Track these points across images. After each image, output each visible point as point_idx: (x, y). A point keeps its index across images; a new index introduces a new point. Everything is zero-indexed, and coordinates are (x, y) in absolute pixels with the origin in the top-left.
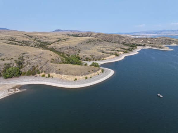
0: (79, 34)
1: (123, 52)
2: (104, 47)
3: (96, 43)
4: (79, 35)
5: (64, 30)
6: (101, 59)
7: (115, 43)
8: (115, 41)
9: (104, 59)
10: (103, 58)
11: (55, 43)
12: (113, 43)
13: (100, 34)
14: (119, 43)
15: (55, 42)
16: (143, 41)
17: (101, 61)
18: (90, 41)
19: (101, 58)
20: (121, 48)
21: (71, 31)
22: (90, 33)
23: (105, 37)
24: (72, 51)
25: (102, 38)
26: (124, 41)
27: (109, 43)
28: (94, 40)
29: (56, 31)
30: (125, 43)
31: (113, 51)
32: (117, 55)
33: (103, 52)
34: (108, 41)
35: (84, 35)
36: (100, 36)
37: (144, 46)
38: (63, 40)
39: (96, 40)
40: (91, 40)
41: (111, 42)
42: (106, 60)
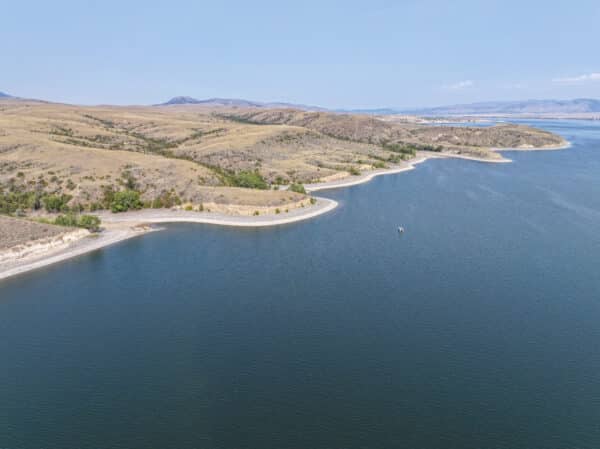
0: (252, 116)
1: (374, 165)
2: (325, 154)
3: (303, 141)
4: (254, 118)
5: (201, 99)
6: (314, 180)
7: (360, 141)
8: (361, 136)
11: (188, 142)
13: (317, 116)
14: (370, 143)
15: (187, 139)
18: (288, 137)
20: (370, 156)
21: (226, 102)
22: (287, 111)
23: (334, 123)
24: (241, 162)
25: (322, 126)
26: (388, 138)
27: (340, 141)
28: (298, 135)
29: (174, 102)
30: (388, 141)
31: (348, 162)
32: (355, 173)
33: (321, 165)
34: (340, 138)
35: (268, 117)
36: (317, 121)
37: (439, 150)
38: (210, 133)
39: (305, 132)
40: (290, 134)
41: (347, 139)
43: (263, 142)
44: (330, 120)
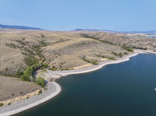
6: (70, 69)
9: (72, 69)
10: (72, 67)
16: (148, 42)
17: (68, 71)
19: (69, 67)
30: (126, 44)
40: (85, 42)
42: (75, 69)
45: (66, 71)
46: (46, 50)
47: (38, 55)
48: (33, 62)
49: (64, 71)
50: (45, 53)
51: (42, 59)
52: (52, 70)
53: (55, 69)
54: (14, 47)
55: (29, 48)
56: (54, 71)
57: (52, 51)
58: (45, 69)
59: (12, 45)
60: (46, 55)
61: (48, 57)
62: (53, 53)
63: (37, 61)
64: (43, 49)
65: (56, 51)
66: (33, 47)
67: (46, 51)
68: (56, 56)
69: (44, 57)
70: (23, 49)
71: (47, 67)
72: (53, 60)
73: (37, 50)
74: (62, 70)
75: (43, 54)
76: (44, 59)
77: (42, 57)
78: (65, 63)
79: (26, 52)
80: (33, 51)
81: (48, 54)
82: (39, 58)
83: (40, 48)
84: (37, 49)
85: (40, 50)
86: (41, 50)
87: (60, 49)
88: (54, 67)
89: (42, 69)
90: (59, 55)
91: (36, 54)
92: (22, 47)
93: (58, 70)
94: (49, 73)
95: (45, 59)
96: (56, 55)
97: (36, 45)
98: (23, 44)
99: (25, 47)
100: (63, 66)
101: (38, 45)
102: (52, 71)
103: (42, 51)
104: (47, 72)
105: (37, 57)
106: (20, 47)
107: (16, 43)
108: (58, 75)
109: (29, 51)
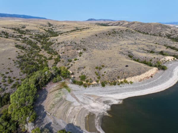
6: (120, 81)
8: (155, 32)
9: (126, 82)
10: (125, 78)
12: (152, 36)
13: (134, 23)
14: (160, 36)
17: (117, 87)
19: (119, 78)
23: (141, 26)
25: (135, 27)
26: (170, 33)
27: (144, 35)
30: (171, 35)
33: (131, 56)
34: (144, 33)
39: (125, 30)
40: (116, 31)
41: (148, 34)
42: (131, 83)
43: (97, 36)
44: (139, 25)
45: (114, 88)
46: (59, 41)
47: (45, 50)
48: (38, 63)
49: (108, 87)
50: (56, 46)
51: (53, 57)
52: (81, 84)
53: (87, 81)
54: (6, 36)
55: (30, 38)
56: (85, 86)
57: (69, 43)
58: (63, 81)
59: (3, 34)
60: (60, 50)
61: (64, 53)
62: (72, 46)
63: (45, 61)
64: (53, 41)
65: (77, 42)
66: (37, 37)
67: (59, 43)
68: (79, 51)
69: (57, 54)
70: (20, 39)
71: (67, 75)
72: (76, 60)
73: (43, 42)
74: (103, 85)
75: (53, 48)
76: (56, 57)
77: (53, 53)
78: (103, 66)
79: (24, 45)
80: (37, 43)
81: (63, 48)
82: (48, 56)
83: (47, 38)
84: (44, 39)
85: (48, 41)
86: (50, 42)
87: (82, 40)
88: (83, 78)
89: (56, 82)
90: (85, 50)
91: (42, 48)
92: (20, 36)
93: (93, 83)
94: (74, 93)
95: (60, 57)
96: (78, 49)
97: (41, 34)
98: (22, 32)
99: (24, 37)
100: (103, 75)
101: (44, 35)
102: (82, 87)
103: (51, 44)
104: (69, 91)
105: (44, 53)
106: (15, 37)
107: (10, 32)
108: (98, 99)
109: (30, 43)
